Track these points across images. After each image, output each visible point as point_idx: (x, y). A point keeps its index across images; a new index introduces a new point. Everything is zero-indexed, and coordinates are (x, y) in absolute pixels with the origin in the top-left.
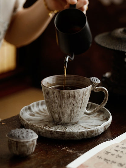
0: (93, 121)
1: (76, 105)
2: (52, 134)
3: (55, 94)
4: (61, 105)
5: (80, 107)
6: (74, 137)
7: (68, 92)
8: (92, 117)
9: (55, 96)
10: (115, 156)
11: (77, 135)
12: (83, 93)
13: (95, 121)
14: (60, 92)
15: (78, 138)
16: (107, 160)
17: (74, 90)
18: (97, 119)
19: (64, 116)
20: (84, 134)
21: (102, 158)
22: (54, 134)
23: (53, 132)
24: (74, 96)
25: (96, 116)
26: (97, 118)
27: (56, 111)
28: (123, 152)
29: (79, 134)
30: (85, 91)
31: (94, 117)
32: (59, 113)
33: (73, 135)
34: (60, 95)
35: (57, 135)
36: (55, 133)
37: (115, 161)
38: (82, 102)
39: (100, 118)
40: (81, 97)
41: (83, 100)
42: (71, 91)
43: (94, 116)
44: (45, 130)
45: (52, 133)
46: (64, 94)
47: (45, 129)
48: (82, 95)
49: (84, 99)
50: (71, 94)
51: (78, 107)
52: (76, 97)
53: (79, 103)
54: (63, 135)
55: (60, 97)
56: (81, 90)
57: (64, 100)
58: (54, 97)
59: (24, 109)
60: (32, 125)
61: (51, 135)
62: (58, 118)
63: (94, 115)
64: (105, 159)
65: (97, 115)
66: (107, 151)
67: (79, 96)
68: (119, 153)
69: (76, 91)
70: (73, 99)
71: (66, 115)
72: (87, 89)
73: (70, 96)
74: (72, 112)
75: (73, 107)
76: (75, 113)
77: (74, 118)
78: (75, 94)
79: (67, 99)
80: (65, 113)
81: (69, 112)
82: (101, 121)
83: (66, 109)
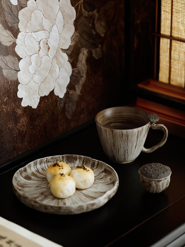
1: (130, 145)
3: (108, 132)
4: (114, 144)
5: (135, 146)
7: (121, 132)
9: (108, 134)
12: (138, 133)
14: (112, 131)
17: (127, 130)
24: (127, 136)
30: (140, 130)
34: (113, 134)
38: (137, 142)
39: (107, 181)
40: (136, 137)
41: (139, 139)
42: (124, 131)
46: (116, 133)
48: (136, 135)
50: (124, 134)
51: (132, 146)
53: (134, 143)
55: (113, 136)
56: (136, 130)
57: (117, 140)
58: (106, 135)
65: (105, 176)
67: (133, 136)
69: (130, 131)
70: (127, 139)
71: (119, 154)
72: (142, 128)
73: (123, 135)
74: (126, 152)
75: (127, 146)
76: (129, 152)
77: (129, 157)
78: (129, 133)
79: (119, 138)
80: (118, 152)
81: (123, 151)
82: (107, 185)
83: (120, 149)
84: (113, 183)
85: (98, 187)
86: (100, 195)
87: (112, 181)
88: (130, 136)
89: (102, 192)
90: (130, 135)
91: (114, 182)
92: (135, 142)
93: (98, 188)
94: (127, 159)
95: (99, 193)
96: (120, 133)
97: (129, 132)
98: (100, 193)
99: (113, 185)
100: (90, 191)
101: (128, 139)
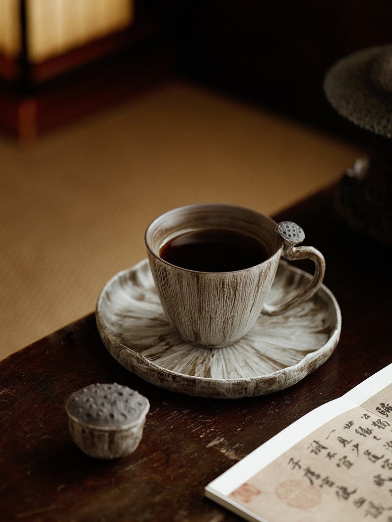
0: (293, 334)
1: (239, 306)
2: (164, 379)
3: (185, 281)
4: (199, 307)
5: (251, 306)
6: (219, 394)
7: (220, 277)
8: (295, 316)
9: (185, 284)
10: (335, 460)
11: (228, 390)
12: (260, 276)
13: (299, 332)
14: (198, 277)
15: (230, 396)
16: (313, 474)
17: (236, 273)
18: (305, 327)
19: (208, 330)
20: (246, 389)
21: (300, 467)
22: (167, 380)
23: (165, 376)
24: (235, 286)
25: (306, 315)
26: (306, 322)
27: (186, 319)
28: (360, 447)
29: (233, 388)
30: (264, 269)
31: (301, 316)
32: (194, 322)
33: (215, 388)
34: (198, 284)
35: (175, 385)
36: (171, 379)
37: (331, 479)
38: (256, 296)
39: (316, 324)
40: (254, 286)
41: (260, 291)
42: (229, 276)
43: (302, 313)
44: (146, 367)
45: (162, 377)
46: (208, 281)
47: (147, 364)
48: (256, 281)
49: (260, 288)
50: (226, 282)
51: (244, 309)
52: (241, 289)
53: (249, 300)
54: (189, 385)
55: (198, 288)
56: (255, 270)
57: (209, 297)
58: (181, 286)
59: (114, 282)
60: (116, 347)
61: (161, 382)
62: (191, 334)
63: (303, 309)
64: (309, 472)
65: (312, 310)
66: (317, 443)
67: (248, 285)
68: (347, 451)
69: (242, 275)
70: (232, 292)
71: (212, 328)
72: (269, 264)
73: (223, 285)
74: (230, 322)
75: (232, 310)
76: (236, 322)
77: (234, 334)
78: (239, 280)
79: (215, 294)
80: (210, 323)
81: (221, 321)
82: (313, 335)
83: (214, 317)
84: (328, 332)
85: (292, 337)
86: (293, 357)
87: (327, 325)
88: (241, 286)
89: (298, 351)
90: (240, 284)
91: (331, 328)
92: (251, 298)
93: (291, 340)
94: (230, 337)
95: (291, 351)
96: (218, 280)
97: (239, 278)
98: (294, 353)
99: (326, 336)
100: (271, 344)
101: (235, 292)
